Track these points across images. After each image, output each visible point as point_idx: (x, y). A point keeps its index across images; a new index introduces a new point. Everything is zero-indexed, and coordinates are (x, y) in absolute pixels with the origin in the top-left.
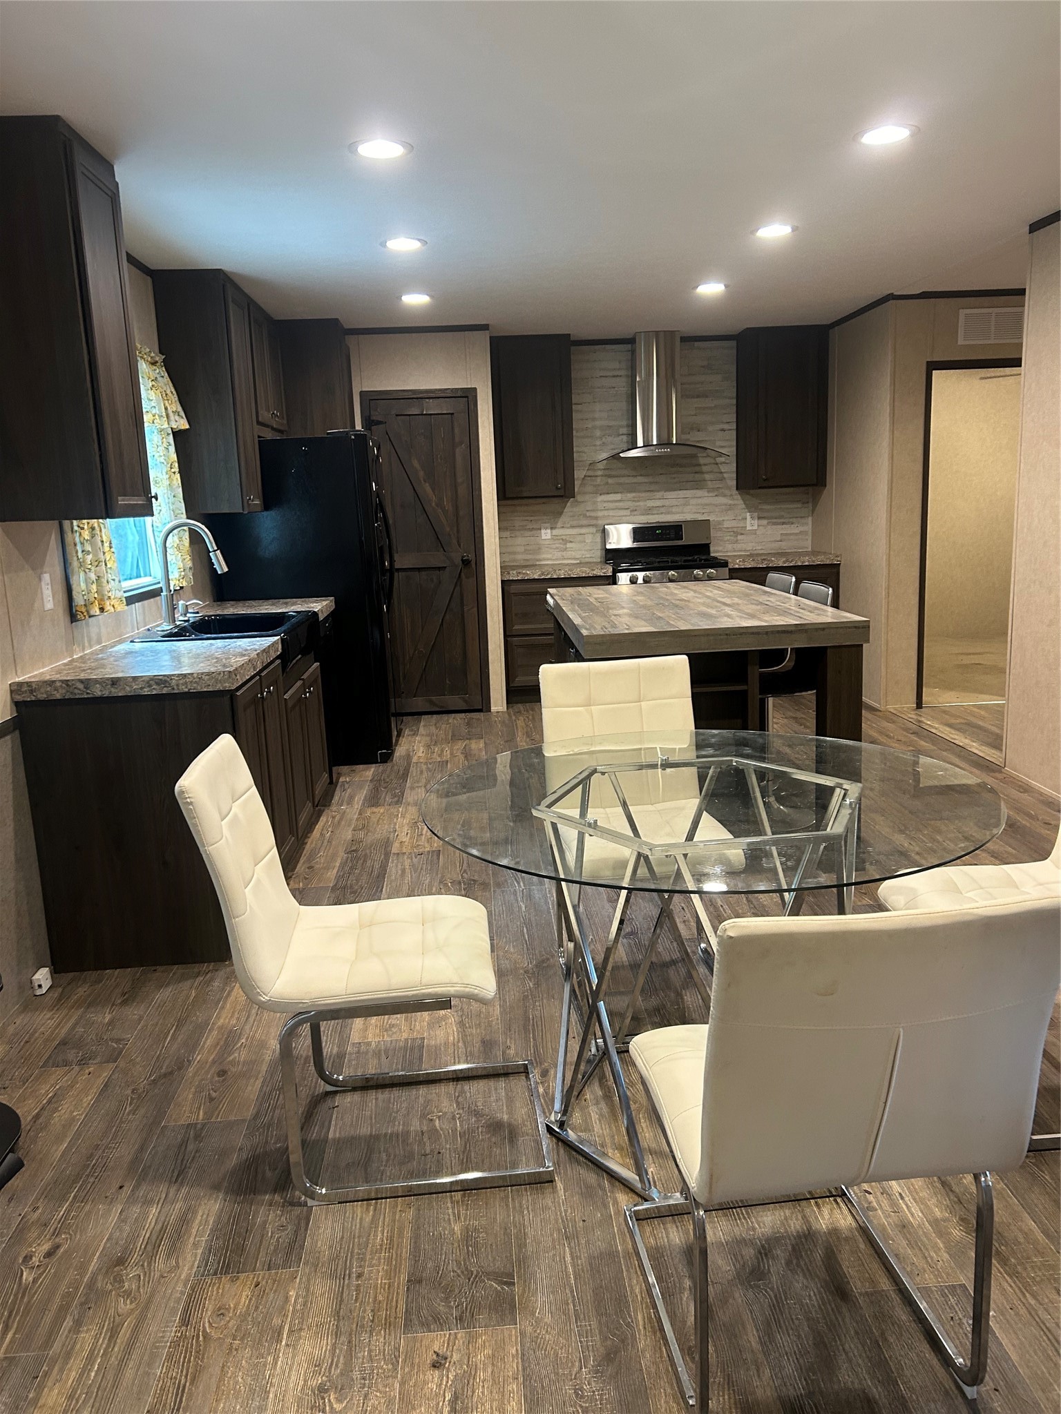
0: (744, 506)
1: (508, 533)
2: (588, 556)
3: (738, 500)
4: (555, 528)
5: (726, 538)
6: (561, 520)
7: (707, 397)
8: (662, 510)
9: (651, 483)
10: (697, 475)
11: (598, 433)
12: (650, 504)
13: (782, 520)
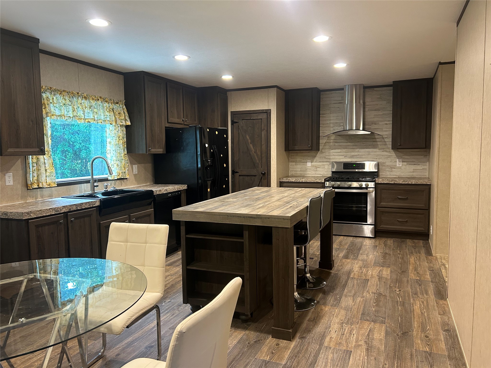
0: (395, 156)
1: (295, 163)
2: (326, 174)
3: (393, 153)
4: (313, 162)
5: (387, 170)
6: (315, 159)
7: (379, 110)
8: (358, 156)
9: (353, 145)
10: (374, 143)
11: (332, 125)
12: (353, 154)
13: (414, 163)
